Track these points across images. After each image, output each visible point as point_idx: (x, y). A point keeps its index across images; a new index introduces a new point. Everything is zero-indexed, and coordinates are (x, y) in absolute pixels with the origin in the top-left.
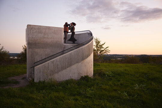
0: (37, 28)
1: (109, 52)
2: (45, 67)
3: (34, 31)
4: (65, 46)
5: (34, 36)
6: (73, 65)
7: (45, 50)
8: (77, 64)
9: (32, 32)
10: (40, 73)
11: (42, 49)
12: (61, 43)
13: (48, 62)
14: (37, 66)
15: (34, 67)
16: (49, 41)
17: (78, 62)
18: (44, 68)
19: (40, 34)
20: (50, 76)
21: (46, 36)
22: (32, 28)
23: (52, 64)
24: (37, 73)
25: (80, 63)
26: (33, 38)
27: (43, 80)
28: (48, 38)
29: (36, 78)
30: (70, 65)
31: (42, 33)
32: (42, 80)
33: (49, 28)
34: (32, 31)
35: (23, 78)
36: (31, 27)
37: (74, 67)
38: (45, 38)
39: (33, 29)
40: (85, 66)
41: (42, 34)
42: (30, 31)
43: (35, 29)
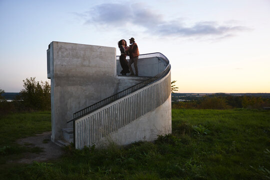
0: (70, 47)
1: (175, 89)
2: (94, 120)
3: (65, 53)
4: (119, 80)
5: (65, 64)
6: (142, 116)
7: (84, 88)
8: (149, 113)
9: (60, 56)
10: (85, 133)
11: (80, 87)
12: (112, 75)
13: (99, 110)
14: (80, 120)
15: (74, 121)
16: (91, 71)
17: (150, 110)
18: (92, 123)
19: (75, 59)
20: (102, 136)
21: (86, 63)
22: (61, 48)
23: (107, 115)
24: (79, 132)
25: (154, 112)
26: (62, 66)
27: (91, 145)
28: (89, 66)
29: (78, 142)
30: (137, 115)
31: (78, 58)
32: (89, 144)
33: (91, 48)
34: (60, 53)
35: (45, 140)
36: (59, 45)
37: (143, 119)
38: (84, 66)
39: (63, 50)
40: (162, 116)
41: (79, 60)
42: (58, 52)
43: (66, 50)
